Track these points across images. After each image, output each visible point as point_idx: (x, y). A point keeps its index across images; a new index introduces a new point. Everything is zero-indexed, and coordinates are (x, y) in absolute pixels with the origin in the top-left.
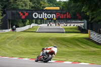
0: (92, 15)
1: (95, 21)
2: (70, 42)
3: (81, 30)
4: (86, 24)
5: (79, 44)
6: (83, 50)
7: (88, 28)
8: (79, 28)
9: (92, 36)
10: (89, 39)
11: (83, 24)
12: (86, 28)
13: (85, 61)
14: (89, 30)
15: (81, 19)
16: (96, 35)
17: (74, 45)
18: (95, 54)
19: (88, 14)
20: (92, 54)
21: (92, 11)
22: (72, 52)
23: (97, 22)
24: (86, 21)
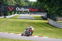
0: (50, 10)
1: (51, 14)
2: (37, 25)
4: (46, 15)
5: (42, 26)
6: (45, 29)
9: (50, 22)
11: (44, 15)
12: (46, 17)
13: (46, 36)
14: (48, 19)
16: (52, 21)
17: (40, 26)
19: (47, 9)
20: (50, 32)
21: (50, 8)
22: (38, 30)
23: (53, 14)
24: (46, 13)
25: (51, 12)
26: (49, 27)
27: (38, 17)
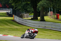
0: (16, 5)
3: (9, 15)
4: (12, 11)
5: (7, 23)
6: (10, 27)
7: (13, 14)
8: (8, 13)
9: (15, 19)
10: (13, 21)
11: (10, 11)
13: (11, 34)
14: (13, 15)
15: (9, 8)
16: (18, 18)
17: (4, 24)
18: (17, 30)
19: (13, 5)
20: (15, 30)
21: (16, 3)
22: (3, 28)
23: (19, 10)
24: (11, 9)
25: (16, 8)
26: (15, 25)
27: (2, 14)
